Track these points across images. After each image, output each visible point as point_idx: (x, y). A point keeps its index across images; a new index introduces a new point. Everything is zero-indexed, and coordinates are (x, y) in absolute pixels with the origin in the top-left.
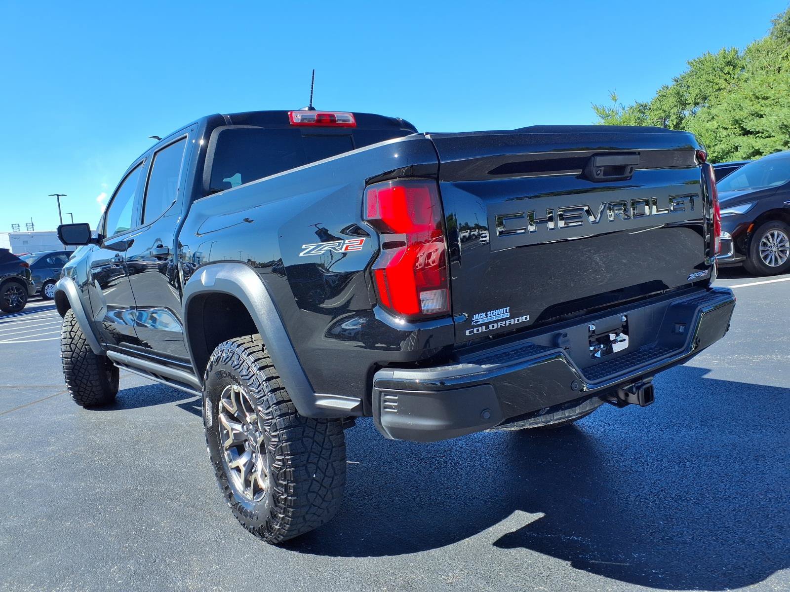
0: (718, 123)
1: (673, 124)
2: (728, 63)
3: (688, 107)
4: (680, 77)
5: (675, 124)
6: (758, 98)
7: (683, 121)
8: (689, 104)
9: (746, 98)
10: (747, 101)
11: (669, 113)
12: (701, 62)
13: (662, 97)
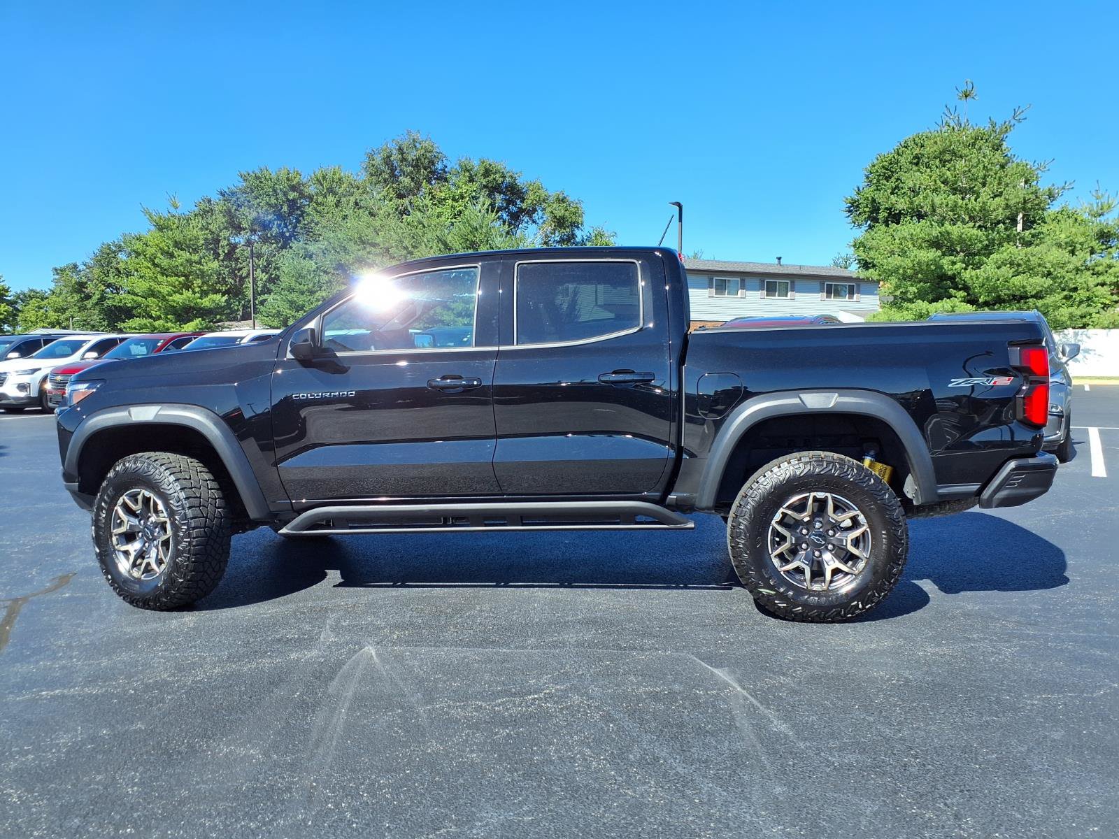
0: (316, 263)
1: (224, 252)
2: (293, 188)
3: (242, 232)
4: (227, 190)
5: (226, 251)
6: (363, 242)
7: (237, 251)
8: (244, 229)
9: (351, 240)
10: (352, 243)
11: (218, 236)
12: (257, 178)
13: (207, 212)
